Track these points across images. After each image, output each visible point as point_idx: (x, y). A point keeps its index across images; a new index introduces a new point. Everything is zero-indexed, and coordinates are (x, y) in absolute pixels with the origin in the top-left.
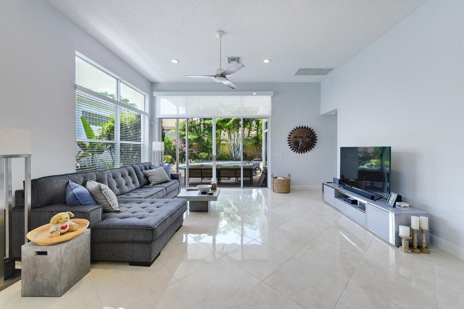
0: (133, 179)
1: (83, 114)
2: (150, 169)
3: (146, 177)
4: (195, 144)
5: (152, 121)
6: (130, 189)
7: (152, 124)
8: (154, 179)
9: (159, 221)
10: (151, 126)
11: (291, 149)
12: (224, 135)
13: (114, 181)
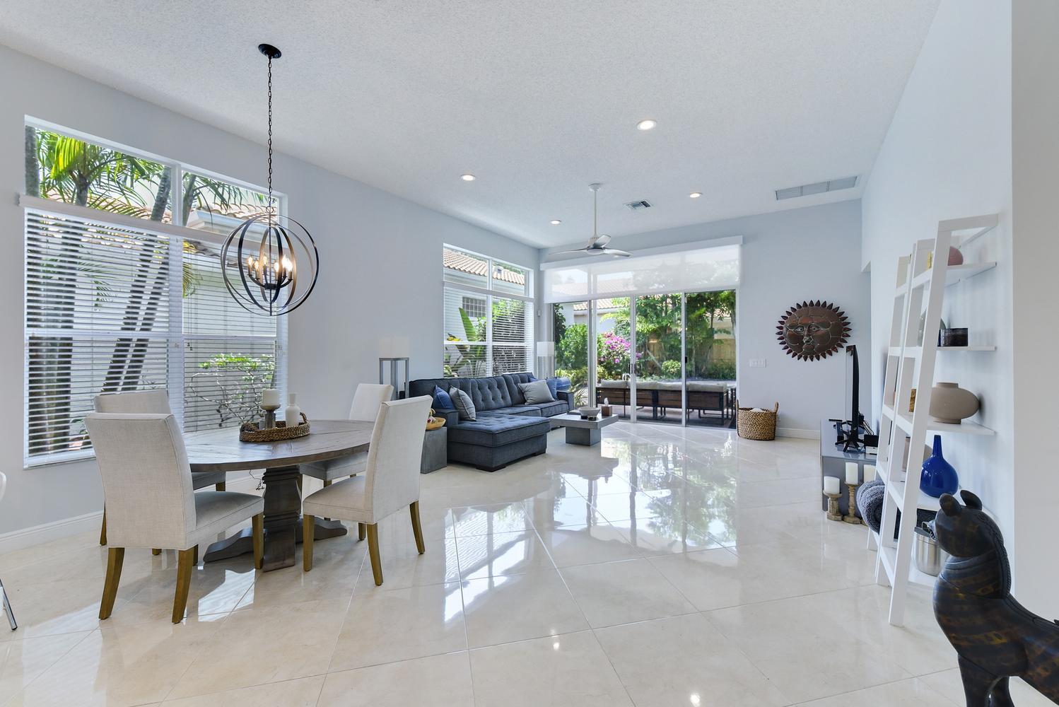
0: (503, 393)
1: (463, 301)
2: (529, 381)
3: (522, 392)
4: (655, 341)
5: (539, 309)
6: (497, 406)
7: (539, 314)
8: (531, 396)
9: (502, 429)
10: (538, 317)
11: (787, 350)
12: (721, 318)
13: (479, 392)
